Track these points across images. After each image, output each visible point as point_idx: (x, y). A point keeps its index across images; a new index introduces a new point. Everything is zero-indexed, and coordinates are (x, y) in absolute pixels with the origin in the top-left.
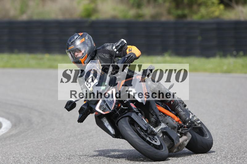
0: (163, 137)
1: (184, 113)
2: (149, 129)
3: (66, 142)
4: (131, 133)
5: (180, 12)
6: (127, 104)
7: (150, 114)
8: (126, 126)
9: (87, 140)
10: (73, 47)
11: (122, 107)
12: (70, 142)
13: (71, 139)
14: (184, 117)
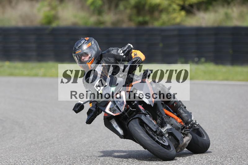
0: (169, 137)
1: (186, 115)
2: (158, 130)
3: (27, 150)
7: (157, 116)
9: (49, 148)
10: (80, 51)
11: (131, 108)
12: (31, 150)
13: (32, 147)
14: (186, 118)
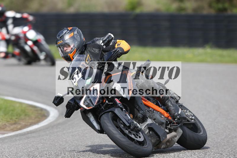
0: (149, 133)
1: (174, 108)
2: (132, 125)
4: (112, 129)
5: (220, 6)
6: (112, 100)
7: (135, 109)
8: (108, 122)
10: (62, 42)
11: (107, 102)
14: (173, 112)
